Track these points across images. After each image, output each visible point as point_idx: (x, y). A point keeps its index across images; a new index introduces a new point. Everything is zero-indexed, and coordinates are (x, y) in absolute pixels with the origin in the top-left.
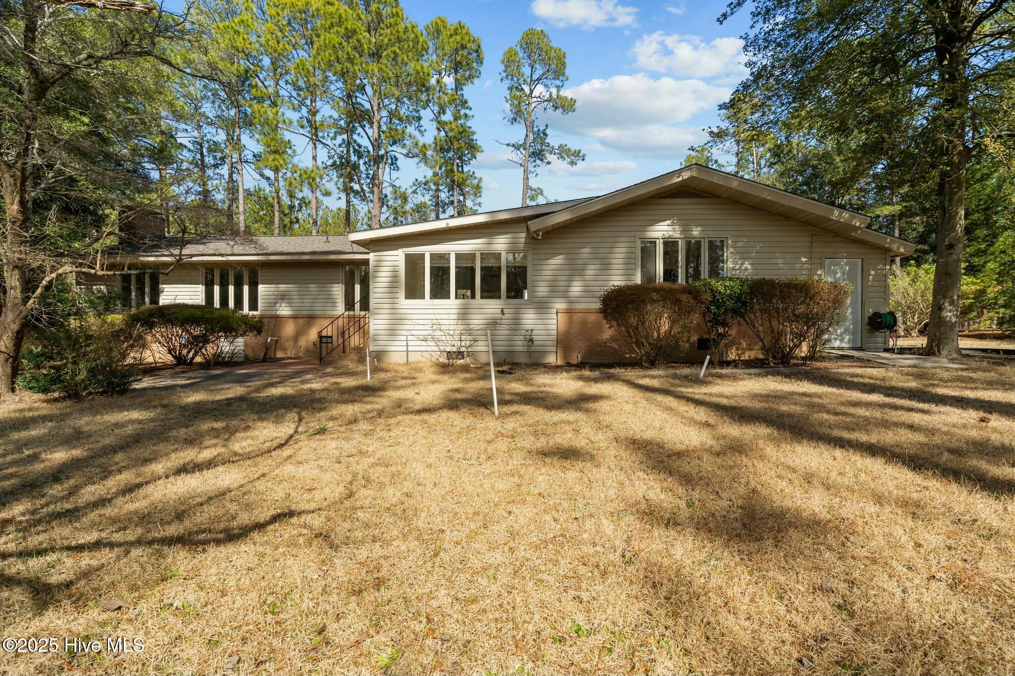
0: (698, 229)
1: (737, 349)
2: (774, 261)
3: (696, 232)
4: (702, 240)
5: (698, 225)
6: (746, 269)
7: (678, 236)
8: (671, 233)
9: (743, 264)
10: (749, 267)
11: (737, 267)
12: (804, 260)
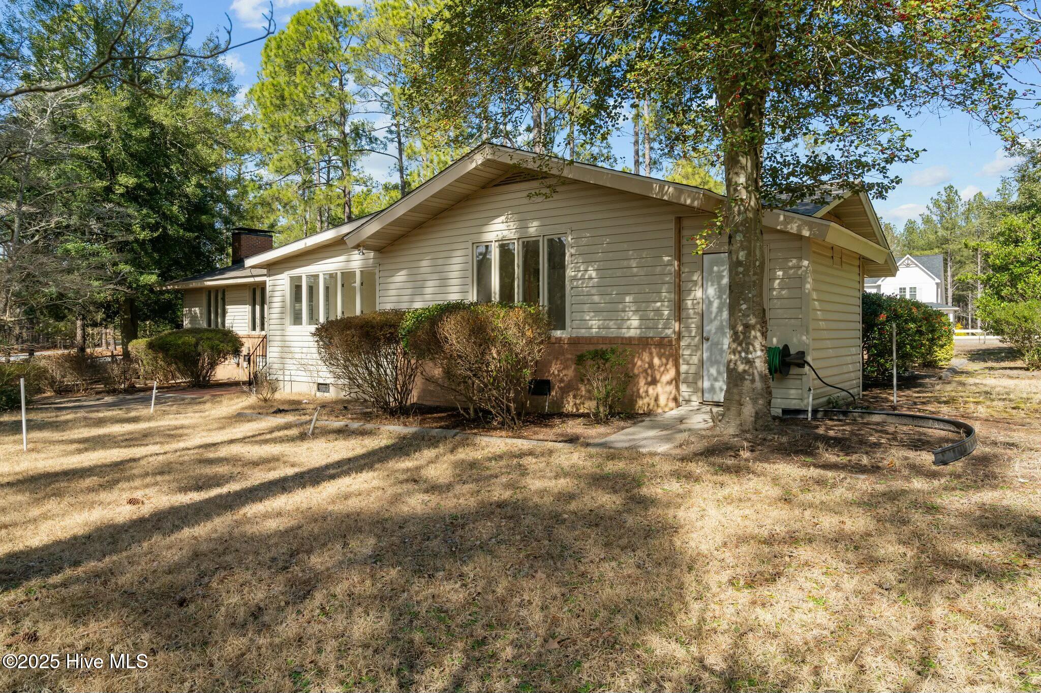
0: (535, 223)
1: (575, 397)
2: (625, 263)
3: (533, 228)
4: (541, 239)
5: (534, 219)
6: (591, 278)
7: (512, 236)
8: (505, 233)
9: (586, 271)
10: (594, 274)
11: (580, 274)
12: (666, 259)
